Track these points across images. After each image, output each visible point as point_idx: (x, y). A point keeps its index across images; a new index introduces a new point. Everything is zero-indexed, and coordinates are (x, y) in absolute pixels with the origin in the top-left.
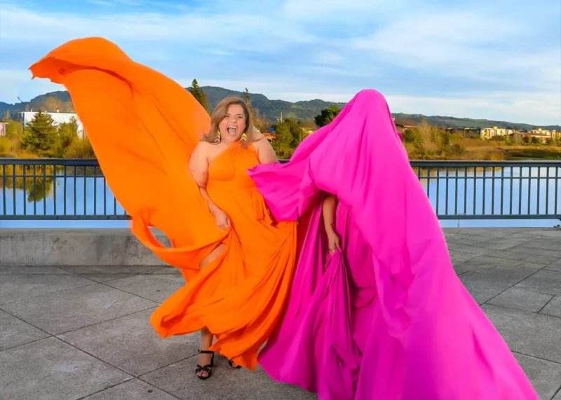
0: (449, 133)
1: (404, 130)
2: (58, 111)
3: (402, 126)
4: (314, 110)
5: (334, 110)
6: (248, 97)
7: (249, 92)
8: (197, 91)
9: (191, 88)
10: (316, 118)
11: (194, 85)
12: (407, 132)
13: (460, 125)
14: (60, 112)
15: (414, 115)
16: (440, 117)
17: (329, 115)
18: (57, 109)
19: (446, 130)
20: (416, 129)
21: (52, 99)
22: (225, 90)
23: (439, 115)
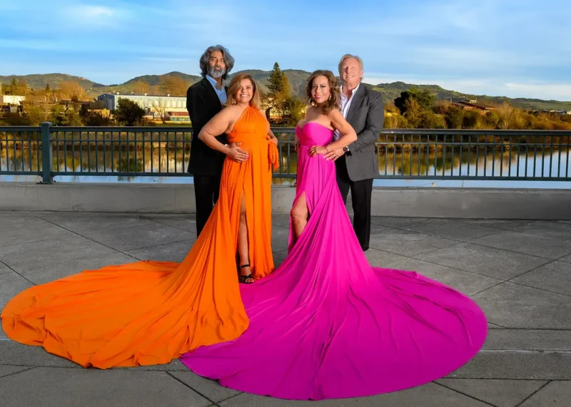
0: (532, 116)
1: (485, 112)
2: (146, 94)
3: (483, 109)
4: (395, 92)
5: (414, 93)
8: (278, 74)
9: (273, 71)
10: (396, 100)
11: (276, 69)
12: (487, 114)
13: (545, 107)
15: (497, 97)
16: (525, 99)
17: (408, 97)
18: (145, 92)
19: (530, 113)
20: (497, 111)
21: (139, 82)
23: (524, 97)
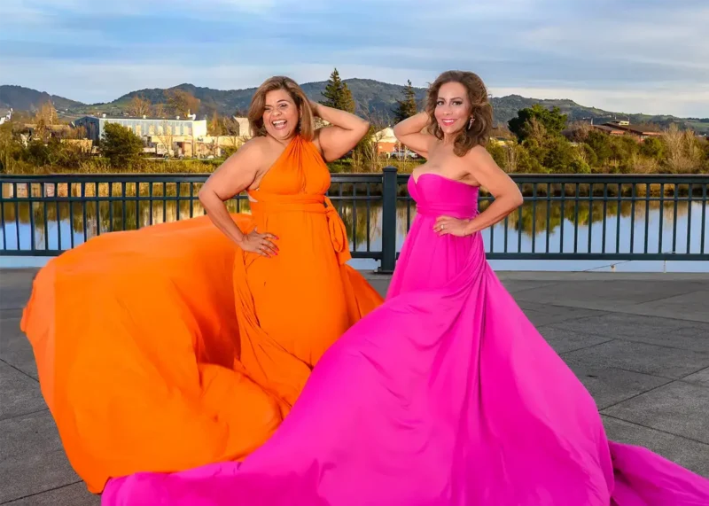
1: (642, 138)
2: (144, 116)
3: (641, 134)
4: (508, 111)
5: (537, 111)
6: (411, 93)
7: (413, 86)
8: (338, 85)
9: (330, 81)
10: (510, 122)
11: (335, 78)
12: (646, 141)
14: (147, 118)
15: (659, 117)
17: (529, 118)
18: (144, 114)
20: (661, 138)
21: (136, 99)
22: (378, 83)
